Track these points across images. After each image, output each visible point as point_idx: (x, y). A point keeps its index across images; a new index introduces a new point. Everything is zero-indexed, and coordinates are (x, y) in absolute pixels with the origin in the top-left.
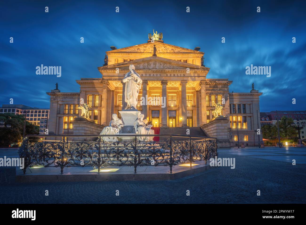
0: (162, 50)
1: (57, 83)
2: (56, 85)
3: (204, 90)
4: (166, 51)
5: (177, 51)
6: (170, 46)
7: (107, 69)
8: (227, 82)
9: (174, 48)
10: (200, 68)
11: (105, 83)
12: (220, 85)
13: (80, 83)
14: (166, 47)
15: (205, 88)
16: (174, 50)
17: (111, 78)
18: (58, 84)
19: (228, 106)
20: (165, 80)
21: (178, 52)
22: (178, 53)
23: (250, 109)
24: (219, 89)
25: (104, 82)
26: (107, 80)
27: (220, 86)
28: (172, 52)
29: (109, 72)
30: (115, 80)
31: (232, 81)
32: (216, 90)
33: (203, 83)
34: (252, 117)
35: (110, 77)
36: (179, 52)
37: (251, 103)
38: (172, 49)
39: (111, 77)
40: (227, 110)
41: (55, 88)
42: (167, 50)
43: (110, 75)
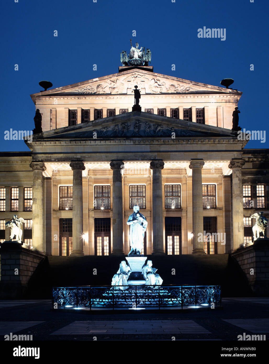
0: (150, 87)
4: (158, 90)
5: (182, 88)
6: (167, 78)
7: (42, 140)
9: (175, 83)
11: (38, 167)
14: (158, 82)
15: (241, 175)
16: (176, 86)
17: (50, 157)
21: (184, 92)
22: (185, 94)
25: (37, 165)
26: (42, 161)
28: (173, 92)
29: (45, 145)
30: (57, 160)
33: (236, 164)
35: (47, 155)
36: (187, 92)
38: (172, 85)
39: (49, 155)
42: (162, 86)
43: (48, 151)
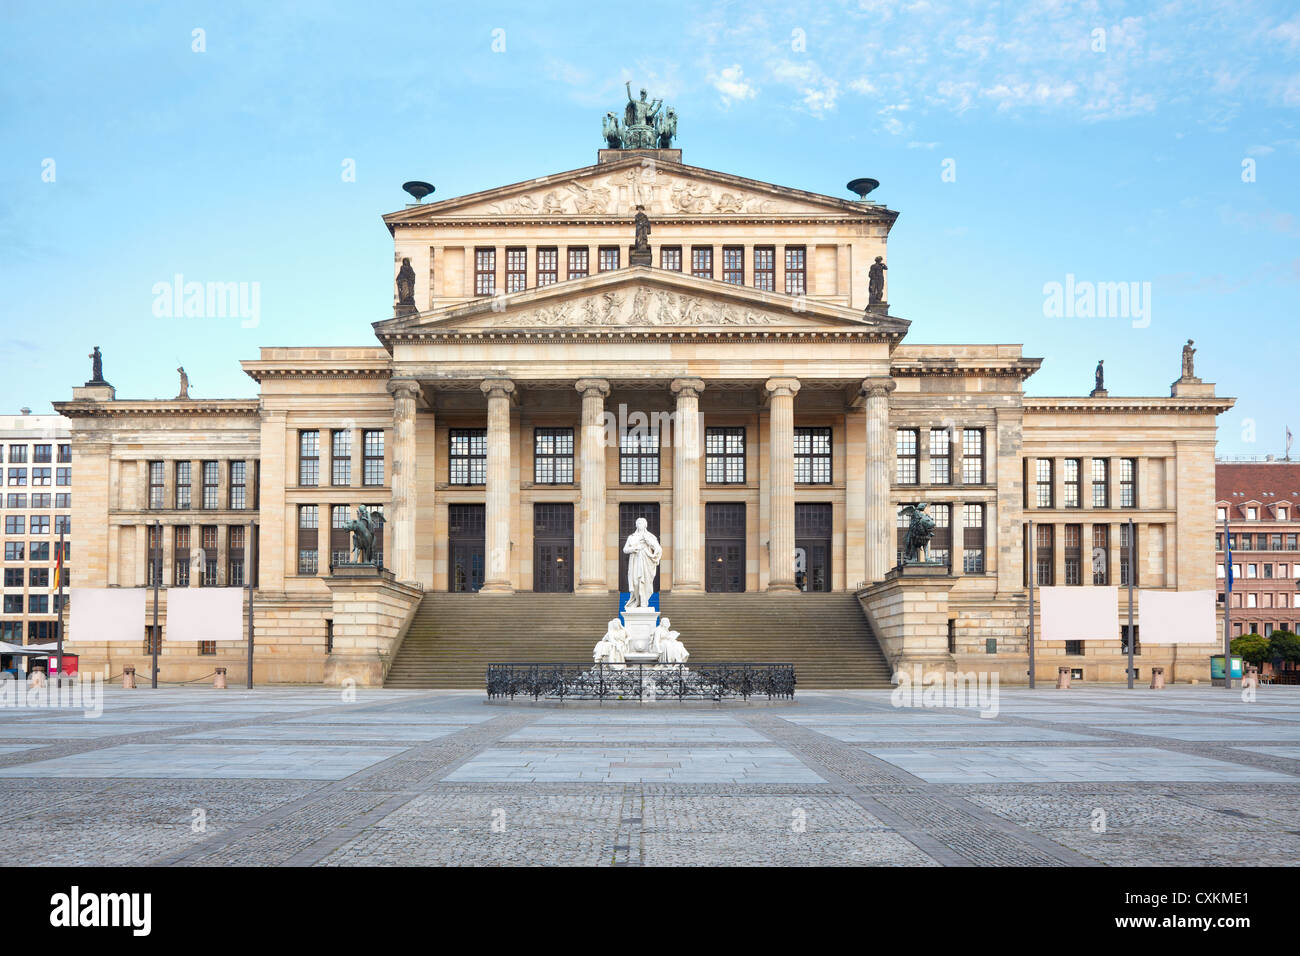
1: (96, 349)
2: (90, 357)
3: (882, 424)
8: (1010, 363)
10: (861, 320)
11: (408, 393)
12: (979, 379)
13: (259, 372)
15: (886, 412)
17: (435, 368)
18: (100, 350)
19: (1016, 484)
20: (691, 379)
23: (1164, 483)
24: (969, 398)
25: (403, 386)
26: (415, 377)
27: (977, 385)
29: (422, 340)
30: (450, 375)
31: (1042, 359)
32: (955, 400)
33: (876, 390)
34: (1170, 529)
35: (427, 364)
37: (1166, 451)
40: (1010, 504)
41: (90, 377)
42: (702, 198)
43: (430, 356)
